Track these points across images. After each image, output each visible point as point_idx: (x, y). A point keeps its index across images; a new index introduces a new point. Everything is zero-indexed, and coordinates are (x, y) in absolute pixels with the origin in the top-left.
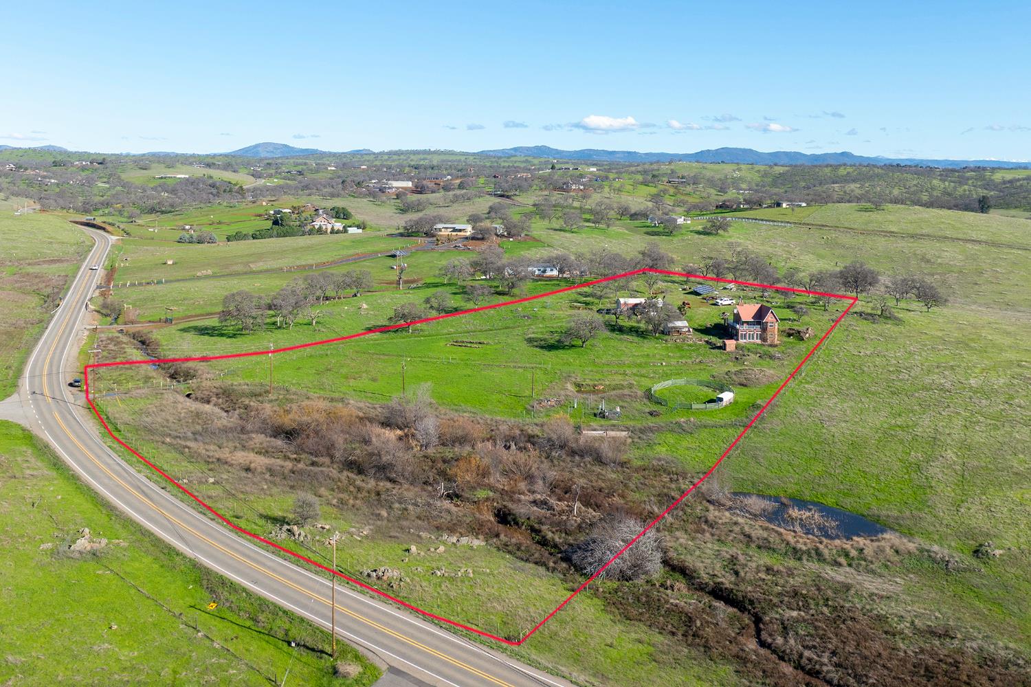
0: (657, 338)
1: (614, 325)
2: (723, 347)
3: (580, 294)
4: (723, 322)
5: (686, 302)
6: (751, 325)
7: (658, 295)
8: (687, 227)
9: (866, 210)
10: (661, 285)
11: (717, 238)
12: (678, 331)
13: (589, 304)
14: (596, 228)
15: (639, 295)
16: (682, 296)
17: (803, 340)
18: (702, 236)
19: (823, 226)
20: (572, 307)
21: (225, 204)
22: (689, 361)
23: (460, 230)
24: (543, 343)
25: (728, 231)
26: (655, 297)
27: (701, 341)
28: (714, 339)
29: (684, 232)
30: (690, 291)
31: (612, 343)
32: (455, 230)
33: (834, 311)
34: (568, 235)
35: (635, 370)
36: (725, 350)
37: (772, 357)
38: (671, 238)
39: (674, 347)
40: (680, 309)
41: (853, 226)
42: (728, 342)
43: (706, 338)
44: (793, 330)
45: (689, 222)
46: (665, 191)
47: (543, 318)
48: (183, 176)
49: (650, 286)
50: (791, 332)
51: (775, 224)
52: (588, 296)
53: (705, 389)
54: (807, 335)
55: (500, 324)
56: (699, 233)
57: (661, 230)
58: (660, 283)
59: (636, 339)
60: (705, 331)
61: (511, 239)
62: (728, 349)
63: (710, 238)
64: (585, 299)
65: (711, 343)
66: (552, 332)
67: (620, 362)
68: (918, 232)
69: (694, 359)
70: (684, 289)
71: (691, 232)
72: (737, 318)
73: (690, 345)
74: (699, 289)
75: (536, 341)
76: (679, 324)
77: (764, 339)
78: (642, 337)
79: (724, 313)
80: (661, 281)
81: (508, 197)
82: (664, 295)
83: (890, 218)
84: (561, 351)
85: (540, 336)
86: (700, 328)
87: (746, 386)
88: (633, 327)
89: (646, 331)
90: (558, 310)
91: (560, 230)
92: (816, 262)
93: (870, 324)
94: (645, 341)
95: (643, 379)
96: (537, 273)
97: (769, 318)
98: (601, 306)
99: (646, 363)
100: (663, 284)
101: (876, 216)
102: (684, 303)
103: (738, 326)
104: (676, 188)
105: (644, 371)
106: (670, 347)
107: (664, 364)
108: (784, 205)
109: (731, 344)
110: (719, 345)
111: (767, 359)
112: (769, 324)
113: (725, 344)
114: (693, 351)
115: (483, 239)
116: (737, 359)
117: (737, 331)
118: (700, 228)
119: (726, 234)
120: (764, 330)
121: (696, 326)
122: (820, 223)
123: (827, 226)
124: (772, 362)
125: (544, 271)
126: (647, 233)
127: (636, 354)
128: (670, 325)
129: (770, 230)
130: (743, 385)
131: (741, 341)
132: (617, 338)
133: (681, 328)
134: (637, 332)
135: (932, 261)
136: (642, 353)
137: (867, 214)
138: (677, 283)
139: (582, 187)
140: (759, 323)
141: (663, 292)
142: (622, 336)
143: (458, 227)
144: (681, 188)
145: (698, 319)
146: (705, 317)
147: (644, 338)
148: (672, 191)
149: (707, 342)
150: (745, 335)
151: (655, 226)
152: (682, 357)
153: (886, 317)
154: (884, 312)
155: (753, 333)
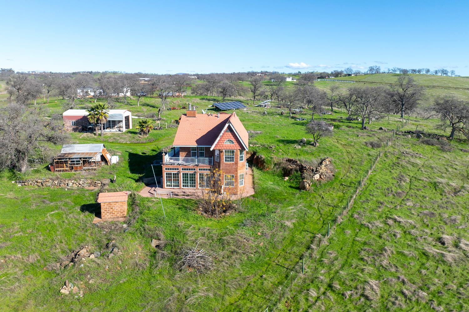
19: (373, 82)
33: (376, 129)
41: (390, 82)
45: (295, 80)
50: (291, 166)
54: (317, 177)
62: (105, 216)
93: (437, 152)
103: (166, 158)
108: (353, 75)
109: (113, 202)
112: (224, 156)
120: (215, 167)
123: (375, 82)
150: (177, 175)
153: (460, 141)
154: (456, 133)
155: (192, 172)
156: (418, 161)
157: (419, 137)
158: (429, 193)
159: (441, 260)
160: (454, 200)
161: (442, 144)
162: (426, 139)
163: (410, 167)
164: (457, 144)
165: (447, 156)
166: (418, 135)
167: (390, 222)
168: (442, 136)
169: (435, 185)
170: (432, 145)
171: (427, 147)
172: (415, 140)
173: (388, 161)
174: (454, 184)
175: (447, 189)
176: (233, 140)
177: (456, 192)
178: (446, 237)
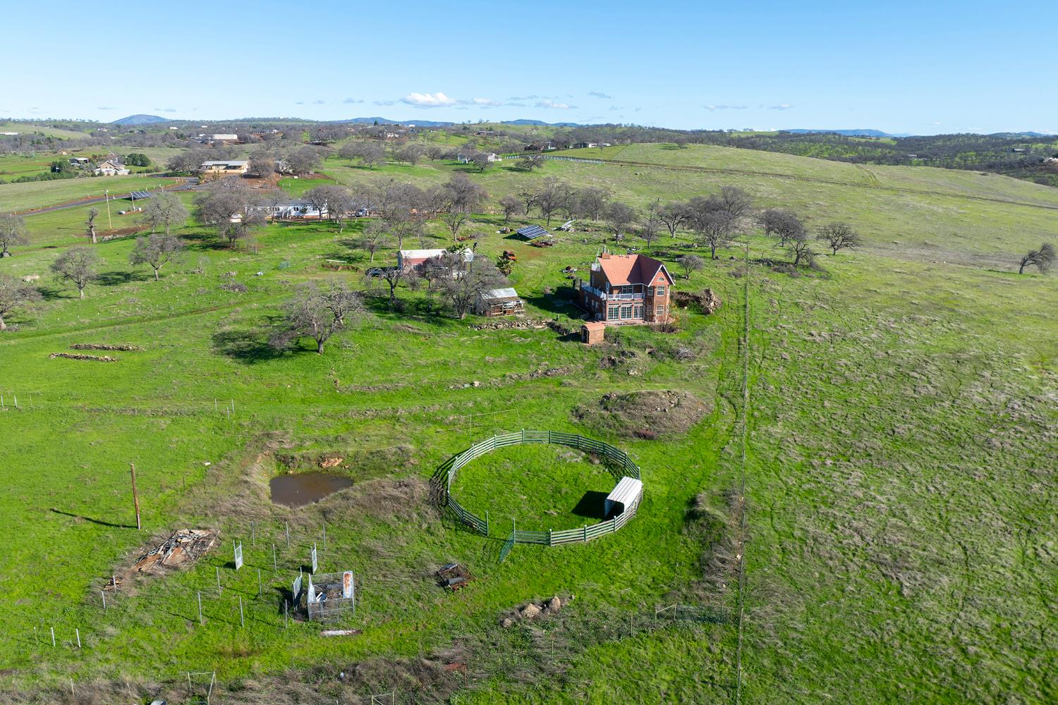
0: (463, 324)
1: (388, 300)
2: (582, 336)
3: (345, 244)
4: (569, 283)
5: (509, 251)
6: (625, 292)
7: (464, 243)
8: (499, 164)
9: (670, 149)
10: (470, 226)
11: (531, 174)
12: (499, 306)
13: (354, 259)
14: (400, 165)
15: (437, 242)
16: (502, 242)
17: (709, 313)
18: (515, 173)
19: (633, 163)
20: (325, 267)
21: (21, 154)
22: (525, 372)
23: (235, 167)
24: (244, 343)
25: (541, 167)
26: (461, 247)
27: (541, 323)
28: (563, 320)
29: (495, 168)
30: (512, 233)
31: (380, 338)
32: (228, 167)
34: (366, 172)
35: (415, 406)
36: (586, 341)
37: (674, 355)
38: (482, 175)
39: (495, 342)
40: (500, 265)
41: (662, 163)
42: (590, 326)
43: (550, 317)
44: (686, 294)
45: (500, 160)
46: (474, 141)
47: (266, 290)
48: (12, 134)
49: (454, 229)
50: (683, 298)
51: (587, 161)
52: (355, 247)
53: (569, 453)
54: (712, 304)
55: (184, 304)
56: (511, 169)
57: (472, 167)
58: (469, 223)
59: (425, 327)
60: (543, 302)
61: (296, 177)
62: (592, 341)
63: (524, 174)
64: (350, 251)
65: (559, 327)
66: (270, 318)
67: (389, 385)
68: (725, 167)
69: (533, 368)
70: (503, 232)
71: (504, 168)
72: (600, 280)
73: (523, 335)
74: (524, 230)
75: (233, 340)
76: (500, 293)
77: (647, 316)
78: (435, 322)
79: (568, 268)
80: (470, 220)
81: (324, 145)
82: (474, 241)
83: (696, 155)
84: (273, 363)
85: (244, 328)
86: (535, 296)
87: (651, 438)
88: (421, 301)
89: (445, 308)
90: (301, 272)
91: (358, 168)
92: (636, 197)
94: (442, 330)
95: (432, 430)
96: (293, 213)
97: (658, 280)
98: (374, 263)
99: (441, 385)
100: (474, 225)
101: (679, 153)
102: (505, 253)
103: (603, 296)
104: (485, 138)
105: (436, 407)
106: (487, 340)
107: (477, 383)
108: (590, 146)
109: (596, 330)
110: (573, 331)
111: (667, 360)
112: (657, 290)
113: (586, 332)
114: (530, 346)
115: (259, 177)
116: (613, 362)
117: (602, 304)
118: (512, 165)
119: (540, 170)
120: (649, 300)
121: (528, 293)
122: (630, 160)
123: (637, 163)
124: (676, 365)
125: (304, 211)
126: (456, 170)
127: (423, 362)
128: (485, 297)
129: (582, 167)
130: (645, 436)
131: (612, 323)
132: (388, 328)
133: (504, 301)
134: (428, 310)
135: (752, 194)
136: (436, 359)
137: (673, 152)
138: (494, 223)
139: (397, 136)
140: (638, 289)
141: (474, 237)
142: (398, 323)
143: (231, 163)
144: (490, 139)
145: (529, 279)
146: (540, 275)
147: (441, 324)
148: (481, 141)
149: (551, 325)
150: (617, 310)
151: (465, 163)
152: (510, 363)
153: (803, 267)
154: (800, 259)
155: (629, 306)
156: (779, 288)
157: (769, 265)
158: (794, 309)
159: (815, 342)
160: (812, 313)
161: (790, 270)
162: (776, 267)
163: (775, 293)
164: (802, 270)
165: (797, 281)
166: (768, 263)
167: (779, 328)
168: (788, 263)
169: (797, 304)
170: (783, 272)
171: (779, 274)
172: (766, 268)
173: (756, 289)
174: (810, 302)
175: (805, 307)
176: (664, 277)
177: (811, 308)
178: (813, 332)
